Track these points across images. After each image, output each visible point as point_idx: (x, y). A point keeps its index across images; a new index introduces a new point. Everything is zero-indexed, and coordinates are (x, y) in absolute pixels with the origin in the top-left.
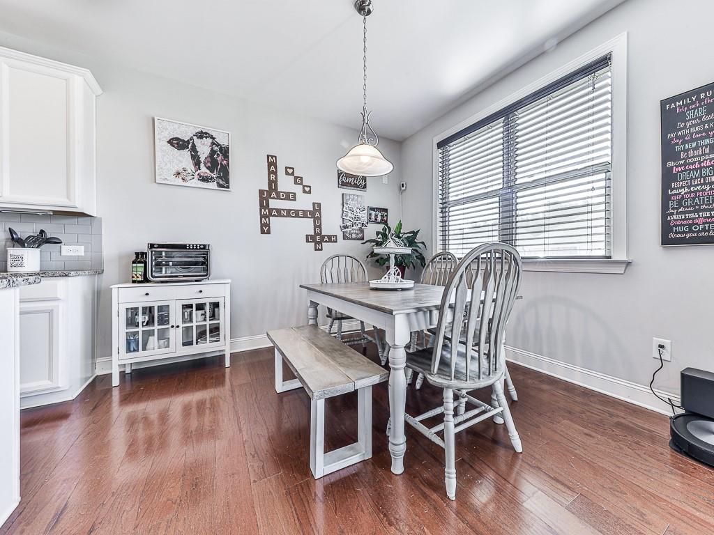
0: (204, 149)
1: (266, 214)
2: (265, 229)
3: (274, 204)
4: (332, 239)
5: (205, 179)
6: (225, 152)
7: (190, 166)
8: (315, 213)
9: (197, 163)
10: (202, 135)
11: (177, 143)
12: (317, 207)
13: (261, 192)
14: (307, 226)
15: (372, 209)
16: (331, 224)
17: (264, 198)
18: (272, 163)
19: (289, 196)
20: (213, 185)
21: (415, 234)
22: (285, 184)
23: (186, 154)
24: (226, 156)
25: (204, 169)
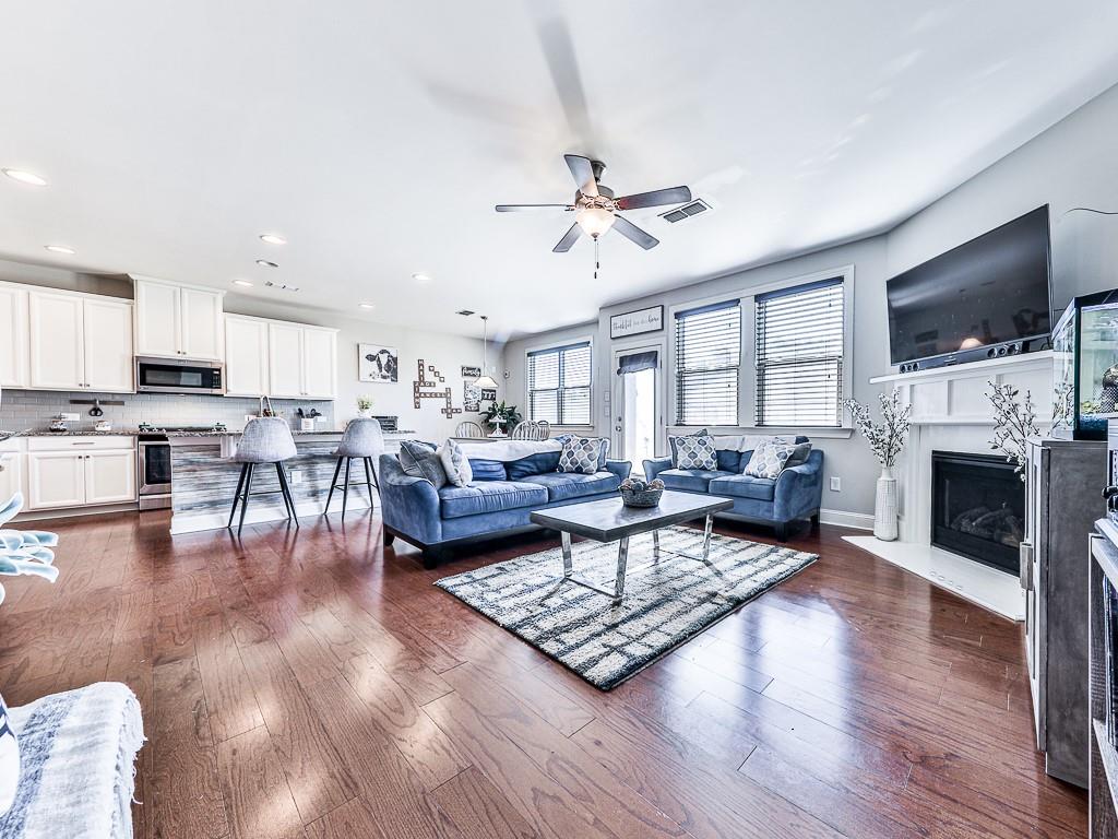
0: (384, 359)
1: (418, 395)
2: (417, 406)
3: (422, 389)
4: (458, 411)
5: (384, 377)
6: (395, 360)
7: (377, 370)
8: (447, 394)
9: (380, 368)
10: (383, 352)
11: (371, 358)
12: (448, 390)
13: (415, 383)
14: (442, 403)
15: (486, 390)
16: (458, 402)
17: (416, 386)
18: (421, 364)
19: (431, 385)
20: (389, 380)
21: (513, 408)
22: (429, 377)
23: (375, 362)
24: (396, 363)
25: (384, 372)
